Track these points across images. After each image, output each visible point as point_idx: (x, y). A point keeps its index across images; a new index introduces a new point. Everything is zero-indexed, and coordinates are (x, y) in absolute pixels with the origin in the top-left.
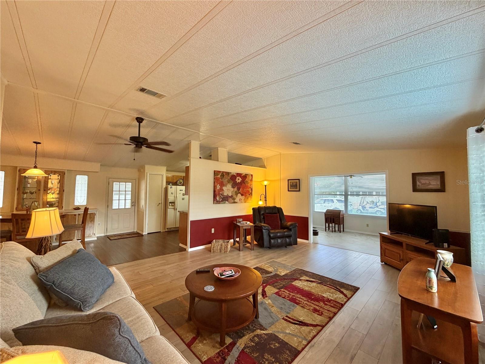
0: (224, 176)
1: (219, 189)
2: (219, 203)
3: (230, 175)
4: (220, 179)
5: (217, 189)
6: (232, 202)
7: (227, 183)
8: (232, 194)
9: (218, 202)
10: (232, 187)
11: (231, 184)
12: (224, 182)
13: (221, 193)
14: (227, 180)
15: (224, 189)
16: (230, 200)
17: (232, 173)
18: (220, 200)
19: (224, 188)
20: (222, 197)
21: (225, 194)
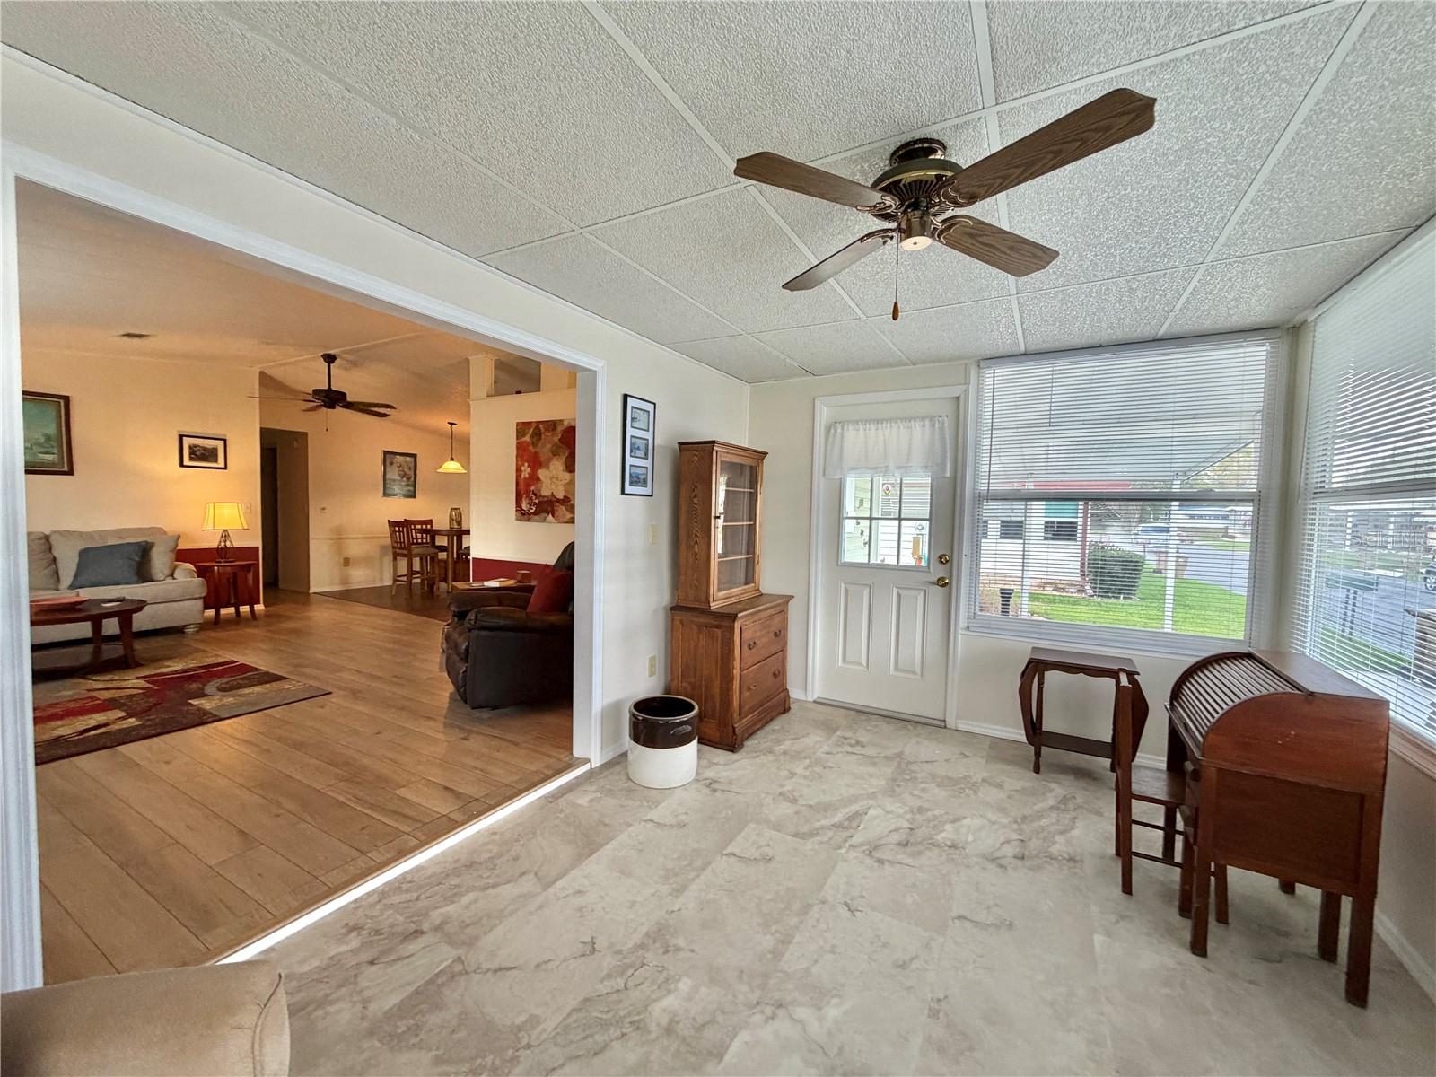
0: (540, 434)
1: (527, 476)
2: (529, 520)
3: (560, 429)
4: (531, 448)
5: (523, 476)
6: (565, 520)
7: (550, 454)
8: (565, 491)
9: (526, 517)
10: (567, 467)
11: (564, 458)
12: (541, 455)
13: (532, 488)
14: (549, 446)
15: (541, 476)
16: (561, 510)
17: (566, 423)
18: (532, 511)
19: (542, 473)
20: (537, 501)
21: (545, 492)
